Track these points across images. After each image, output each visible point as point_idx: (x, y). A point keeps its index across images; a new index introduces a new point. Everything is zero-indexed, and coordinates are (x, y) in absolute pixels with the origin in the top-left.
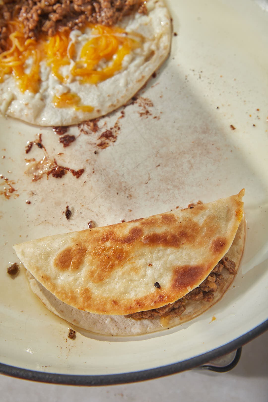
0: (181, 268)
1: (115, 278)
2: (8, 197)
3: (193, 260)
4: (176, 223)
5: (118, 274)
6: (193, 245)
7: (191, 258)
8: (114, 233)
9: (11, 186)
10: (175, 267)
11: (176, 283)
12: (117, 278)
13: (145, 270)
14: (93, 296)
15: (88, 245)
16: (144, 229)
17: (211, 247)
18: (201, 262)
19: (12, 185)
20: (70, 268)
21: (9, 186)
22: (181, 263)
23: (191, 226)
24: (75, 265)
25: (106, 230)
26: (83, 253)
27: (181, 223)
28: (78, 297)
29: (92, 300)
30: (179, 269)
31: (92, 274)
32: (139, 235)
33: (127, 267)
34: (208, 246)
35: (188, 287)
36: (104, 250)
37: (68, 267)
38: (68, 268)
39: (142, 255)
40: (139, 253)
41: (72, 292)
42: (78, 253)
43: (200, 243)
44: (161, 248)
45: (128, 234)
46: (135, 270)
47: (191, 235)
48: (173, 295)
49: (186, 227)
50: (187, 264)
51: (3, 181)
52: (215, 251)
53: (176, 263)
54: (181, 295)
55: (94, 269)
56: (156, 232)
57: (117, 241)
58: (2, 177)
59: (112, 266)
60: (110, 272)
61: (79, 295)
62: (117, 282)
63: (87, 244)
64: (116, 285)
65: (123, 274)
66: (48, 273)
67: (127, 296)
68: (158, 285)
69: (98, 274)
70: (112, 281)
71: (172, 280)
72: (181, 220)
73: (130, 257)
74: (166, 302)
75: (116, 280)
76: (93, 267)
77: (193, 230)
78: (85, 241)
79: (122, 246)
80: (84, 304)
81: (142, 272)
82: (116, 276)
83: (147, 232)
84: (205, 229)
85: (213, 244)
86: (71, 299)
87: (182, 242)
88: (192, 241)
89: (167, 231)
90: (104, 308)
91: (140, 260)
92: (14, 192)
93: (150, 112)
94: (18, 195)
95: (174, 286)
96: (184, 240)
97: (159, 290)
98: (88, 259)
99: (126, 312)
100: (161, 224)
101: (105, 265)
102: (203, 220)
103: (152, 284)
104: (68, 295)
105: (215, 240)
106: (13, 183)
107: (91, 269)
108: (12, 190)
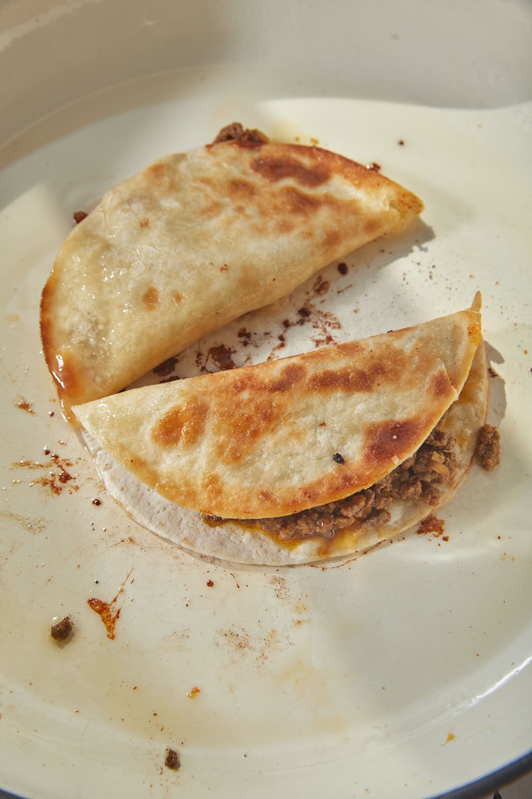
0: (379, 426)
1: (262, 452)
2: (57, 490)
3: (399, 411)
4: (363, 353)
5: (267, 446)
6: (396, 385)
7: (394, 408)
8: (255, 376)
9: (63, 470)
10: (368, 424)
11: (372, 451)
12: (266, 453)
13: (315, 434)
14: (226, 488)
15: (209, 399)
16: (307, 365)
17: (430, 388)
18: (414, 412)
19: (65, 467)
20: (181, 441)
21: (60, 469)
22: (377, 418)
23: (391, 355)
24: (189, 435)
25: (240, 373)
26: (201, 414)
27: (371, 352)
28: (199, 492)
29: (223, 494)
30: (375, 428)
31: (221, 449)
32: (299, 375)
33: (283, 431)
34: (424, 385)
35: (394, 457)
36: (238, 405)
37: (176, 440)
38: (177, 443)
39: (308, 409)
40: (302, 405)
41: (187, 483)
42: (194, 414)
43: (408, 381)
44: (339, 394)
45: (280, 375)
46: (297, 435)
47: (391, 371)
48: (368, 473)
49: (381, 358)
50: (388, 418)
51: (48, 459)
52: (437, 393)
53: (369, 417)
54: (382, 472)
55: (223, 440)
56: (329, 369)
57: (260, 388)
58: (47, 452)
59: (255, 434)
60: (252, 443)
61: (200, 488)
62: (266, 459)
63: (207, 399)
64: (265, 464)
65: (276, 445)
66: (141, 454)
67: (287, 484)
68: (339, 459)
69: (232, 448)
70: (257, 459)
71: (364, 447)
72: (372, 347)
73: (286, 414)
74: (357, 486)
75: (265, 456)
76: (222, 437)
77: (395, 362)
78: (204, 394)
79: (269, 396)
80: (211, 502)
81: (309, 438)
82: (264, 450)
83: (312, 370)
84: (416, 359)
85: (434, 381)
86: (186, 496)
87: (376, 382)
88: (395, 379)
89: (349, 365)
90: (247, 506)
91: (305, 417)
92: (70, 482)
93: (333, 338)
94: (77, 488)
95: (368, 458)
96: (380, 379)
97: (343, 467)
98: (211, 423)
99: (287, 510)
100: (338, 356)
101: (242, 432)
102: (412, 344)
103: (329, 458)
104: (180, 490)
105: (434, 376)
106: (68, 464)
107: (218, 441)
108: (66, 478)
